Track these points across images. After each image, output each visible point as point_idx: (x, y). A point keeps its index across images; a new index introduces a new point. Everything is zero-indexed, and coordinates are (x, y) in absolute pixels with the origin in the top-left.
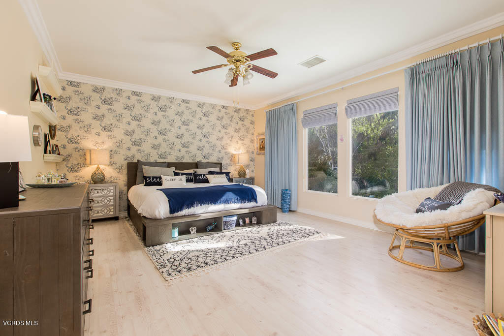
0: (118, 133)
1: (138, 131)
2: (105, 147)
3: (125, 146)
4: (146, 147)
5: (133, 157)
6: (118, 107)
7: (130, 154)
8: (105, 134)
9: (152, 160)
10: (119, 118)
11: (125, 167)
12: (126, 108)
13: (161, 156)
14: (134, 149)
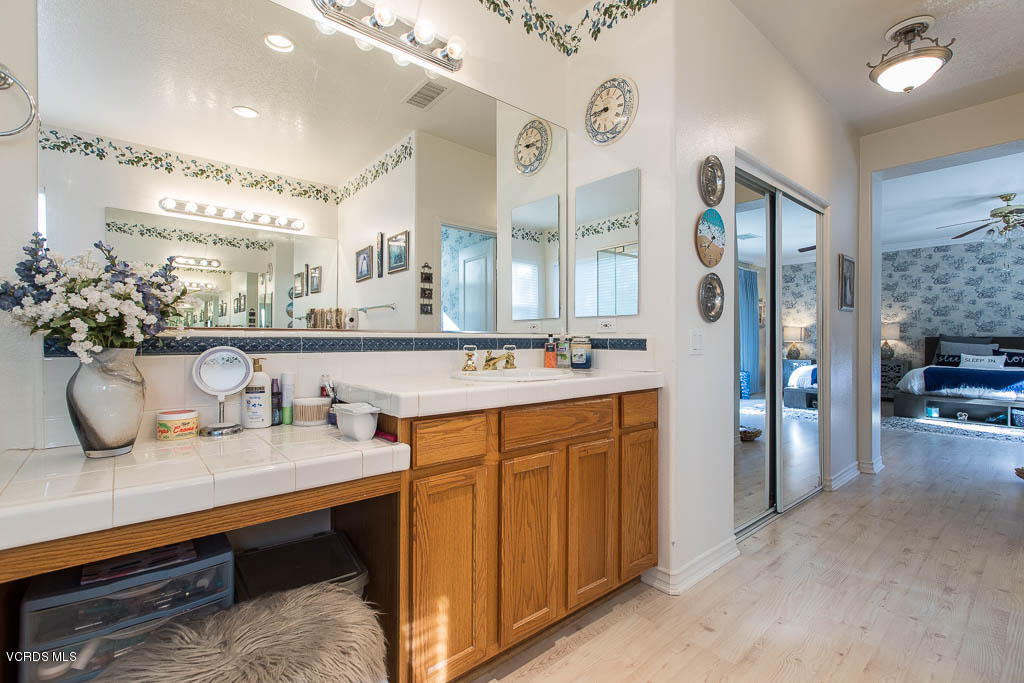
0: (915, 303)
1: (944, 297)
2: (897, 319)
3: (923, 317)
4: (957, 317)
5: (936, 329)
6: (915, 272)
7: (930, 326)
8: (897, 306)
9: (966, 333)
10: (916, 284)
11: (923, 343)
12: (927, 269)
13: (982, 328)
14: (937, 320)
